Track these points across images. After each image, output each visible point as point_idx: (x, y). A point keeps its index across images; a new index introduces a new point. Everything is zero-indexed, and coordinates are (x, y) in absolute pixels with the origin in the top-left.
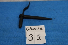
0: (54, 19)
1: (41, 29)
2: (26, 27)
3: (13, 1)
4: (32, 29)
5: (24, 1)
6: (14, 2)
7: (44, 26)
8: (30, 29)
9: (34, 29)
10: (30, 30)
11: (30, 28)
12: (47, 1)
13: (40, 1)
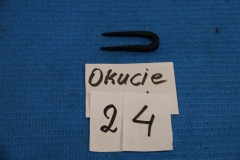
0: (217, 31)
1: (157, 78)
2: (89, 68)
4: (116, 78)
7: (171, 64)
8: (108, 78)
9: (125, 81)
10: (106, 83)
11: (105, 75)
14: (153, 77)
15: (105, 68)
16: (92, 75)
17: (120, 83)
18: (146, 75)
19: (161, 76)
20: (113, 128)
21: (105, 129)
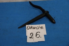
3: (12, 2)
4: (33, 28)
5: (23, 1)
6: (14, 2)
9: (35, 28)
10: (31, 29)
12: (47, 1)
13: (40, 1)
14: (41, 27)
16: (28, 27)
18: (39, 27)
20: (32, 37)
21: (30, 38)
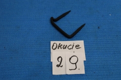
1: (77, 47)
2: (52, 43)
4: (62, 47)
7: (83, 41)
8: (59, 46)
10: (58, 48)
14: (76, 46)
15: (58, 42)
16: (53, 45)
17: (64, 49)
18: (73, 45)
19: (79, 46)
20: (61, 65)
21: (58, 66)
